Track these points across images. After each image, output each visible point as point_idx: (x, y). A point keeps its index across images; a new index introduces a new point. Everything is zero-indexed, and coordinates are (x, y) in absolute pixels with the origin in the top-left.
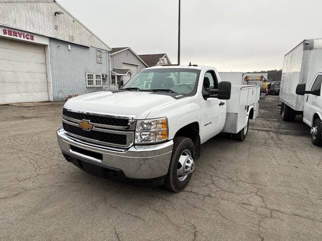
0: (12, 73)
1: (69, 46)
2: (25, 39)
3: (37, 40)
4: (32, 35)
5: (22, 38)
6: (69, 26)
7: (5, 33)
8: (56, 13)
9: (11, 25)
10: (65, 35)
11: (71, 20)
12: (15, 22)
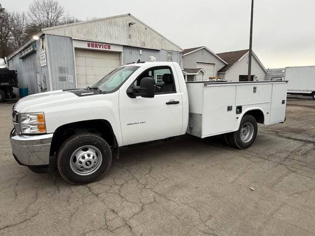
0: (93, 77)
1: (141, 51)
2: (104, 49)
3: (113, 49)
4: (109, 45)
5: (101, 49)
6: (142, 33)
7: (89, 46)
8: (130, 24)
9: (94, 39)
10: (138, 42)
11: (144, 27)
12: (97, 36)
